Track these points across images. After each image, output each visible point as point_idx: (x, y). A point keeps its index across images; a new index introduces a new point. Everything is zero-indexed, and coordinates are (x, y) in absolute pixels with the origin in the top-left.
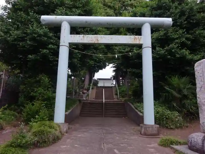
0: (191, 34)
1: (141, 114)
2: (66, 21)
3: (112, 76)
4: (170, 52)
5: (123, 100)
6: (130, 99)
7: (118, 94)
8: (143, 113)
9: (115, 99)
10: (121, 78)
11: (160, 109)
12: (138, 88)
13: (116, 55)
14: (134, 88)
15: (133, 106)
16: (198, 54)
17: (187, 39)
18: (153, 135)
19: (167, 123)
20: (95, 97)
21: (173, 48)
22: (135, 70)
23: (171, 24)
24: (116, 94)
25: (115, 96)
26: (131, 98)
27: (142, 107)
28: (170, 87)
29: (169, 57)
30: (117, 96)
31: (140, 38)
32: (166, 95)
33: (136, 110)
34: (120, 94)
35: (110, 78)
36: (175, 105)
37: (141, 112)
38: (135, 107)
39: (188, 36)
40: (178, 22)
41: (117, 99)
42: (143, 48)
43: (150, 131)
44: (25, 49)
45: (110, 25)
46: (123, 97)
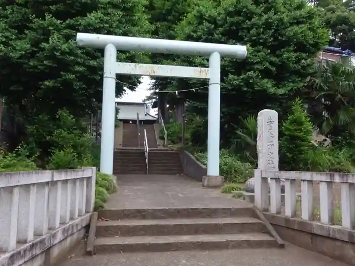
0: (278, 56)
1: (204, 167)
2: (113, 43)
3: (146, 98)
4: (247, 82)
5: (175, 147)
6: (187, 146)
7: (166, 138)
8: (206, 165)
9: (159, 145)
10: (168, 106)
11: (229, 160)
12: (201, 129)
13: (177, 92)
14: (194, 128)
15: (193, 158)
16: (285, 86)
17: (271, 63)
18: (216, 187)
19: (235, 177)
20: (123, 143)
21: (251, 78)
22: (198, 104)
23: (244, 55)
24: (162, 138)
25: (159, 142)
26: (188, 144)
27: (206, 158)
28: (245, 130)
29: (245, 89)
30: (162, 141)
31: (206, 71)
32: (237, 142)
33: (198, 162)
34: (169, 138)
35: (141, 102)
36: (248, 154)
37: (205, 165)
38: (196, 157)
39: (274, 59)
40: (261, 39)
41: (164, 146)
42: (211, 84)
43: (214, 183)
44: (36, 70)
45: (170, 51)
46: (174, 142)
